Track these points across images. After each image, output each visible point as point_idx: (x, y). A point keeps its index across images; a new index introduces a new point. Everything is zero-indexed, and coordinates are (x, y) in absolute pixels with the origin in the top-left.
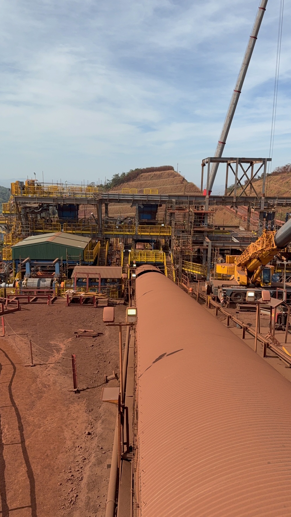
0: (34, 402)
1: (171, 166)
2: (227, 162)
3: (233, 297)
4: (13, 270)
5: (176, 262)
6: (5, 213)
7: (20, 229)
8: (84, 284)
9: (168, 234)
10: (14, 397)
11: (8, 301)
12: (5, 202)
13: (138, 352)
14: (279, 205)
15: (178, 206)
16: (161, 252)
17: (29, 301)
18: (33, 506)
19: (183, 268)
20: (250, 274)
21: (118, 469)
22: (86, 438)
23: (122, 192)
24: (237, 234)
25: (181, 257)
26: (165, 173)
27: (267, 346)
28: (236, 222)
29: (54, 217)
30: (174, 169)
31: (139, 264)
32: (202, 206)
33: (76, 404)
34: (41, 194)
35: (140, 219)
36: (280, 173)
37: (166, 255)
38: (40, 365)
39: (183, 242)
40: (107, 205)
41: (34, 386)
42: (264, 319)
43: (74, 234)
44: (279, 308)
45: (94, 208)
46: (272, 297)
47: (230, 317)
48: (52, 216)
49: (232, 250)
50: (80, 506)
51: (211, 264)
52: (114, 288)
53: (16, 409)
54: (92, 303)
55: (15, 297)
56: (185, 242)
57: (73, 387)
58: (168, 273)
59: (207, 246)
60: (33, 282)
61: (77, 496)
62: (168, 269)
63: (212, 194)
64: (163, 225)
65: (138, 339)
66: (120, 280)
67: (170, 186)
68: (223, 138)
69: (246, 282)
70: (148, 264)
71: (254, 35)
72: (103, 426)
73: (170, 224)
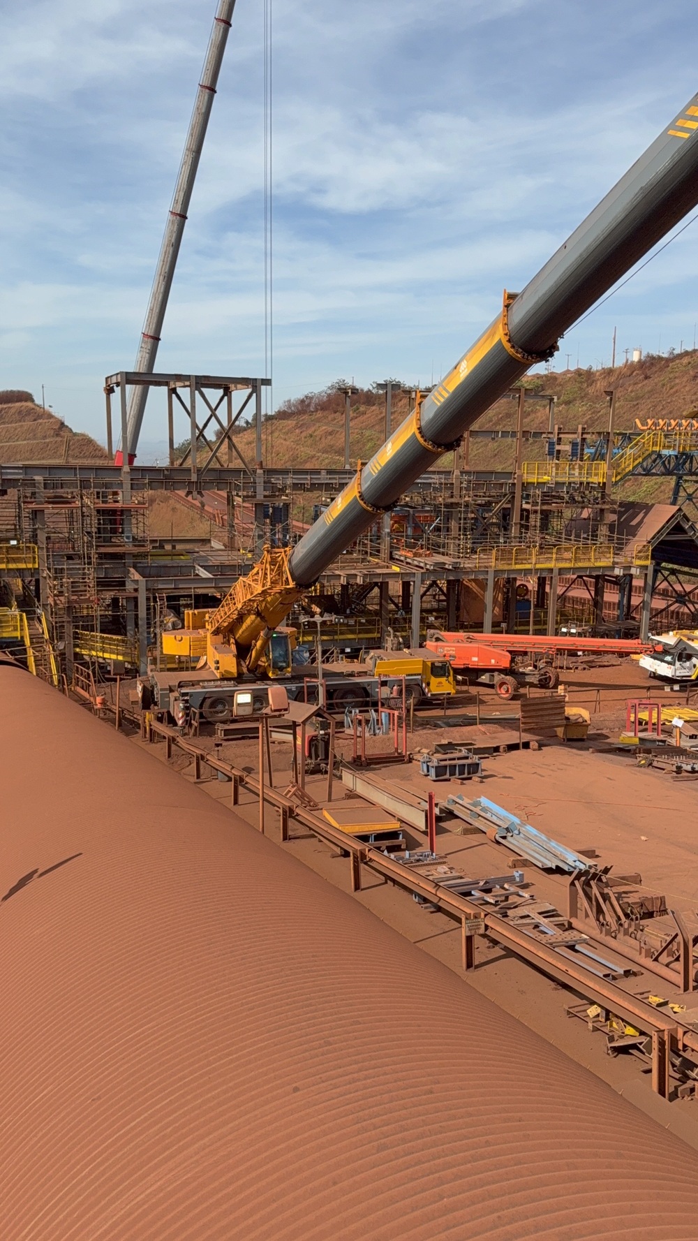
1: (26, 393)
2: (167, 384)
3: (206, 709)
5: (57, 636)
9: (30, 566)
14: (296, 486)
15: (50, 493)
16: (14, 611)
19: (78, 650)
20: (243, 651)
24: (205, 559)
25: (68, 622)
26: (9, 408)
27: (289, 814)
28: (201, 530)
30: (35, 398)
32: (115, 493)
36: (293, 414)
37: (28, 619)
39: (72, 582)
42: (279, 752)
44: (312, 723)
46: (295, 700)
47: (203, 757)
49: (197, 597)
51: (149, 633)
56: (77, 582)
58: (36, 665)
59: (136, 590)
62: (37, 654)
63: (137, 463)
64: (14, 542)
67: (25, 442)
68: (153, 326)
69: (234, 670)
71: (207, 83)
73: (34, 539)
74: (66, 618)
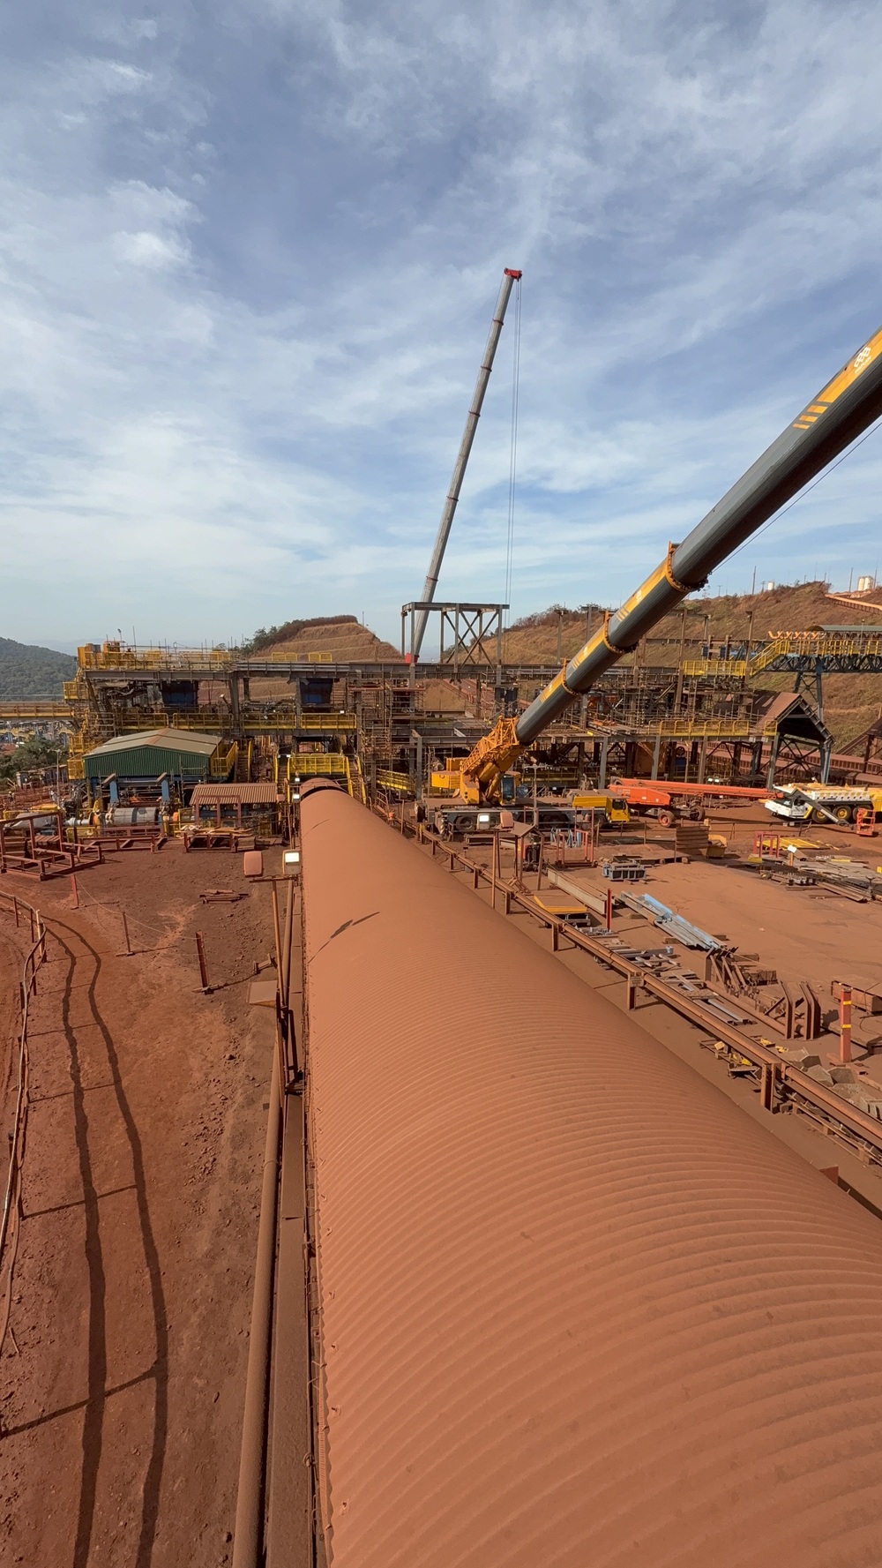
0: (134, 1014)
1: (353, 617)
2: (441, 609)
3: (458, 824)
4: (88, 795)
5: (366, 773)
6: (70, 700)
7: (97, 725)
8: (212, 814)
9: (351, 727)
10: (98, 1009)
11: (82, 848)
12: (69, 680)
13: (307, 922)
14: (522, 676)
15: (365, 680)
16: (341, 756)
17: (118, 846)
18: (140, 1184)
19: (378, 781)
20: (483, 786)
21: (281, 1109)
22: (227, 1065)
23: (271, 659)
24: (461, 724)
25: (373, 764)
26: (342, 626)
27: (511, 896)
28: (458, 705)
29: (156, 704)
30: (357, 620)
31: (304, 778)
32: (406, 681)
33: (207, 1012)
34: (132, 665)
35: (303, 703)
36: (523, 627)
37: (349, 761)
38: (143, 952)
39: (377, 738)
40: (246, 681)
41: (133, 988)
42: (506, 855)
43: (191, 730)
44: (528, 837)
45: (224, 687)
46: (518, 821)
47: (455, 856)
48: (153, 702)
49: (455, 749)
50: (220, 1176)
51: (423, 772)
52: (264, 818)
53: (104, 1029)
54: (228, 845)
55: (94, 842)
56: (379, 738)
57: (202, 984)
58: (353, 791)
59: (416, 744)
60: (124, 814)
61: (215, 1160)
62: (354, 783)
63: (419, 661)
64: (342, 712)
65: (306, 901)
66: (274, 806)
67: (351, 648)
68: (434, 572)
69: (477, 799)
70: (321, 777)
71: (475, 411)
72: (254, 1043)
73: (354, 710)
74: (372, 761)
